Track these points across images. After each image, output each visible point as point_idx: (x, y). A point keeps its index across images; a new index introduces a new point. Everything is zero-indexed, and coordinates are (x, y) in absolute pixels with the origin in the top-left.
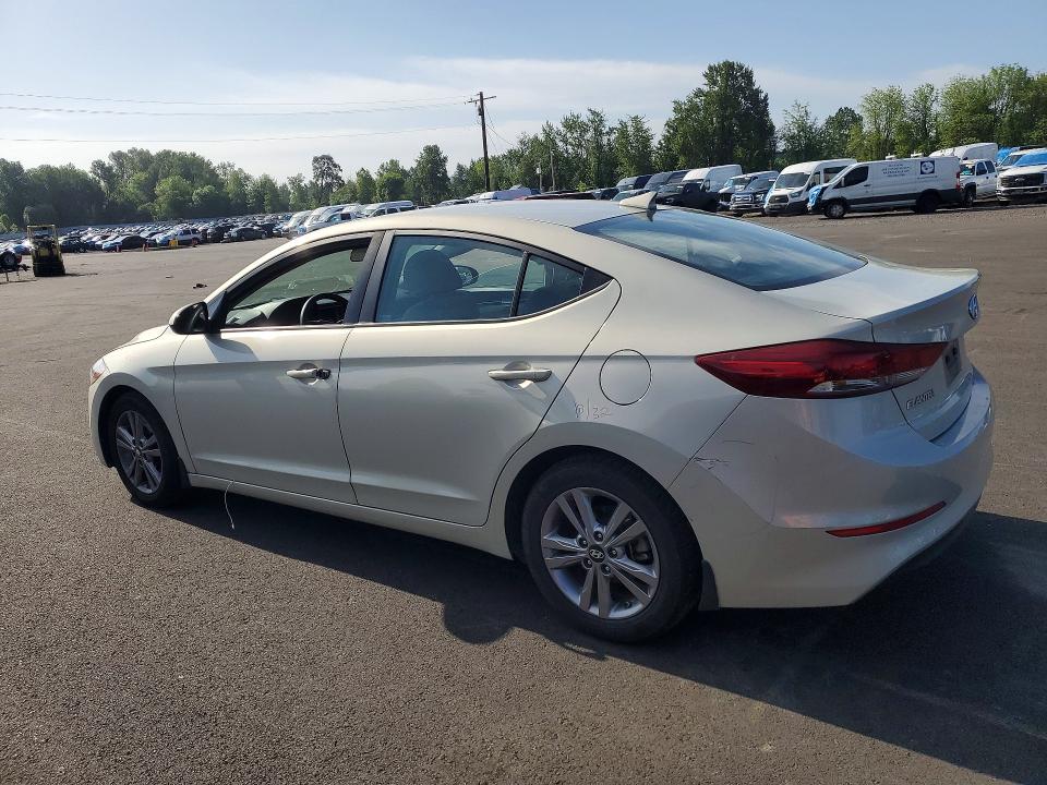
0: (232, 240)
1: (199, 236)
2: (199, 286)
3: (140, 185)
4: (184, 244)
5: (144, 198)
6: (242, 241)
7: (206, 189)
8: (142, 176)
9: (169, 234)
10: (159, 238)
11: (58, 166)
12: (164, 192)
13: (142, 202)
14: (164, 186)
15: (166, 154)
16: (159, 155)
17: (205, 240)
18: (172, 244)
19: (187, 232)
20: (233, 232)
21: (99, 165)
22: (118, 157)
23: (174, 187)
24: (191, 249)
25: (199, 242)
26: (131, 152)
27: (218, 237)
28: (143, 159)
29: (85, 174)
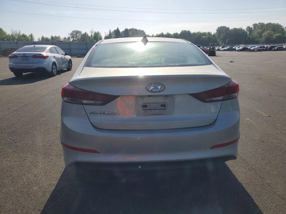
0: (275, 50)
1: (264, 49)
2: (232, 62)
3: (258, 33)
4: (259, 50)
5: (259, 37)
6: (278, 51)
7: (278, 34)
8: (260, 30)
9: (255, 47)
10: (252, 48)
11: (238, 28)
12: (265, 35)
13: (258, 38)
14: (266, 33)
15: (269, 24)
16: (267, 24)
17: (267, 49)
18: (256, 50)
19: (261, 47)
20: (276, 48)
21: (249, 27)
22: (255, 25)
23: (269, 34)
24: (260, 52)
25: (264, 50)
26: (259, 23)
27: (270, 49)
28: (262, 25)
29: (244, 30)
